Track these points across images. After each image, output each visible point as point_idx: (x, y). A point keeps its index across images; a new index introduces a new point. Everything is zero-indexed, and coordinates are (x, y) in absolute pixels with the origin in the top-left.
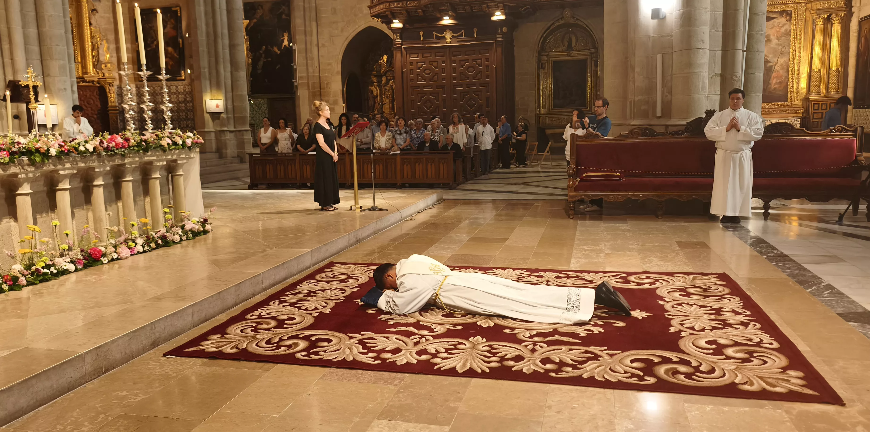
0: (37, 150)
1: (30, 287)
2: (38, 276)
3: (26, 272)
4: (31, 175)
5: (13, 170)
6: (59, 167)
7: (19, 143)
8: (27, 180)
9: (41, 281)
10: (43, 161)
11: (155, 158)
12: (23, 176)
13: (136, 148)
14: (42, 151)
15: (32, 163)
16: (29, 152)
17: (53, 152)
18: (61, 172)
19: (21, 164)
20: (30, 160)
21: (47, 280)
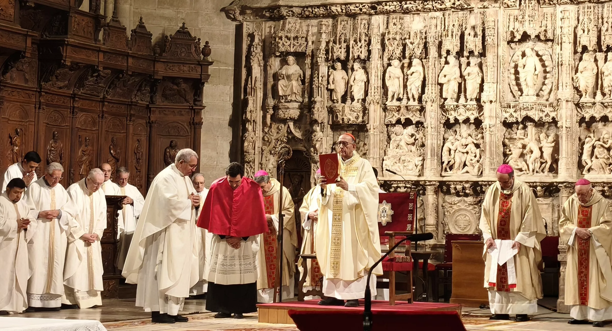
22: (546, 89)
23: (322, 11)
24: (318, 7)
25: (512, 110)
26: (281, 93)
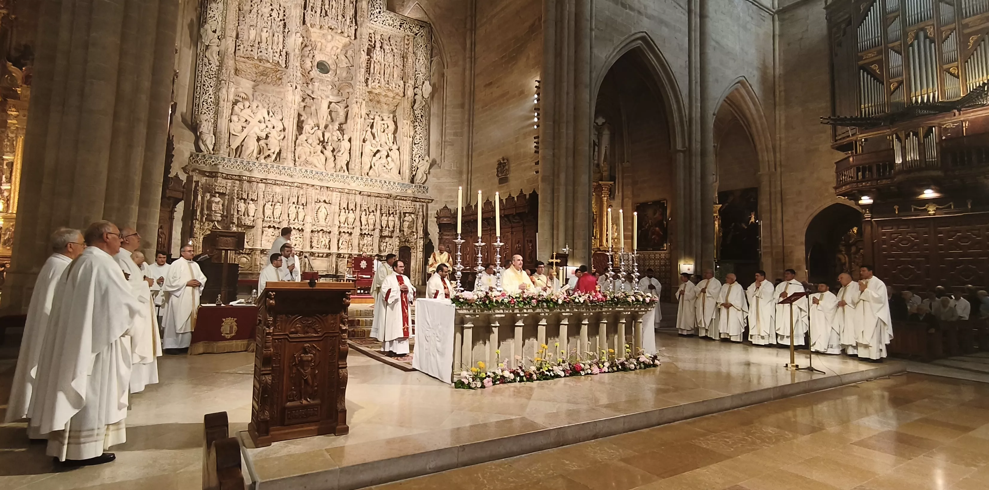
0: (552, 300)
1: (538, 381)
2: (543, 375)
3: (537, 372)
4: (547, 314)
5: (538, 310)
6: (563, 311)
7: (543, 295)
8: (545, 317)
9: (544, 379)
10: (554, 306)
11: (622, 309)
12: (543, 314)
13: (610, 302)
14: (554, 301)
15: (548, 307)
16: (547, 301)
17: (560, 302)
18: (564, 314)
19: (543, 308)
20: (547, 305)
21: (547, 379)
22: (327, 220)
23: (237, 177)
24: (236, 176)
25: (315, 227)
26: (213, 209)
